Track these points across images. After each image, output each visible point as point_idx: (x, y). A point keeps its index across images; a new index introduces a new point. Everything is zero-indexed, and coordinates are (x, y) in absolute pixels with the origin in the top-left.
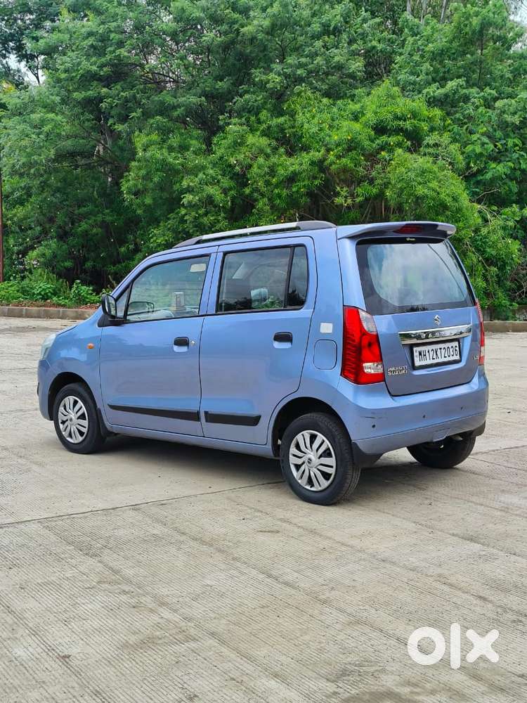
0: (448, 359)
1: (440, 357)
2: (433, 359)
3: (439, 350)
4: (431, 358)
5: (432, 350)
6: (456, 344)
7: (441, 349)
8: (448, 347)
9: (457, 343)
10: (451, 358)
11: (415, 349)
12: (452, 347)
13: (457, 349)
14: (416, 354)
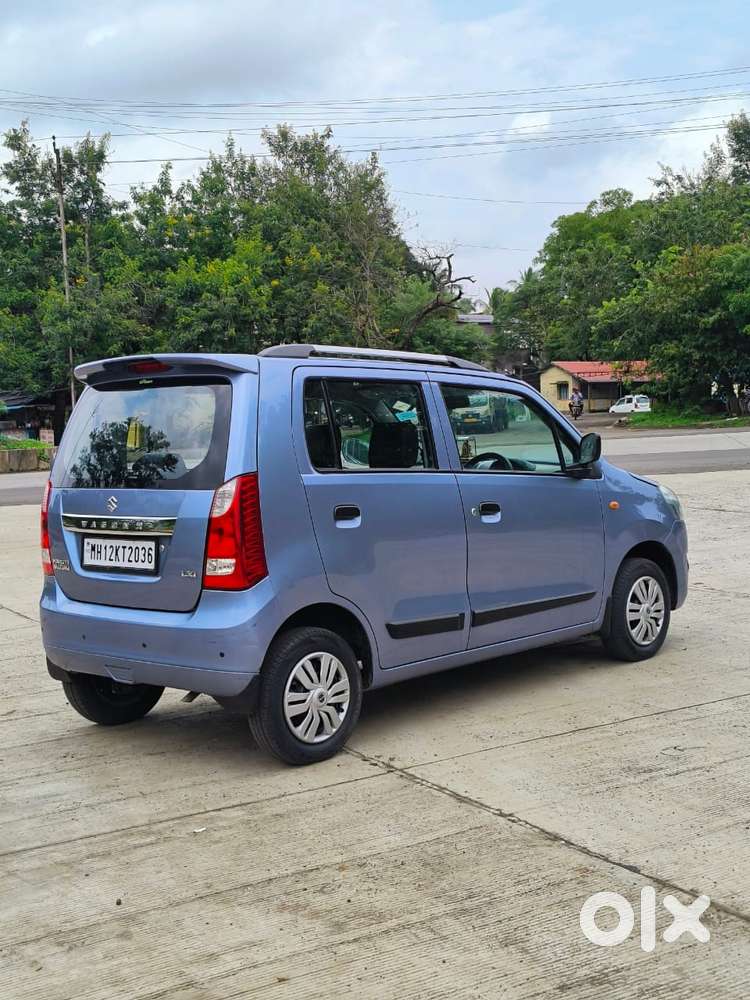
0: (134, 565)
1: (121, 558)
2: (111, 560)
3: (121, 550)
4: (108, 557)
5: (111, 547)
6: (152, 545)
7: (124, 547)
8: (137, 548)
9: (153, 543)
10: (139, 566)
11: (86, 540)
12: (143, 548)
13: (153, 553)
14: (87, 548)
